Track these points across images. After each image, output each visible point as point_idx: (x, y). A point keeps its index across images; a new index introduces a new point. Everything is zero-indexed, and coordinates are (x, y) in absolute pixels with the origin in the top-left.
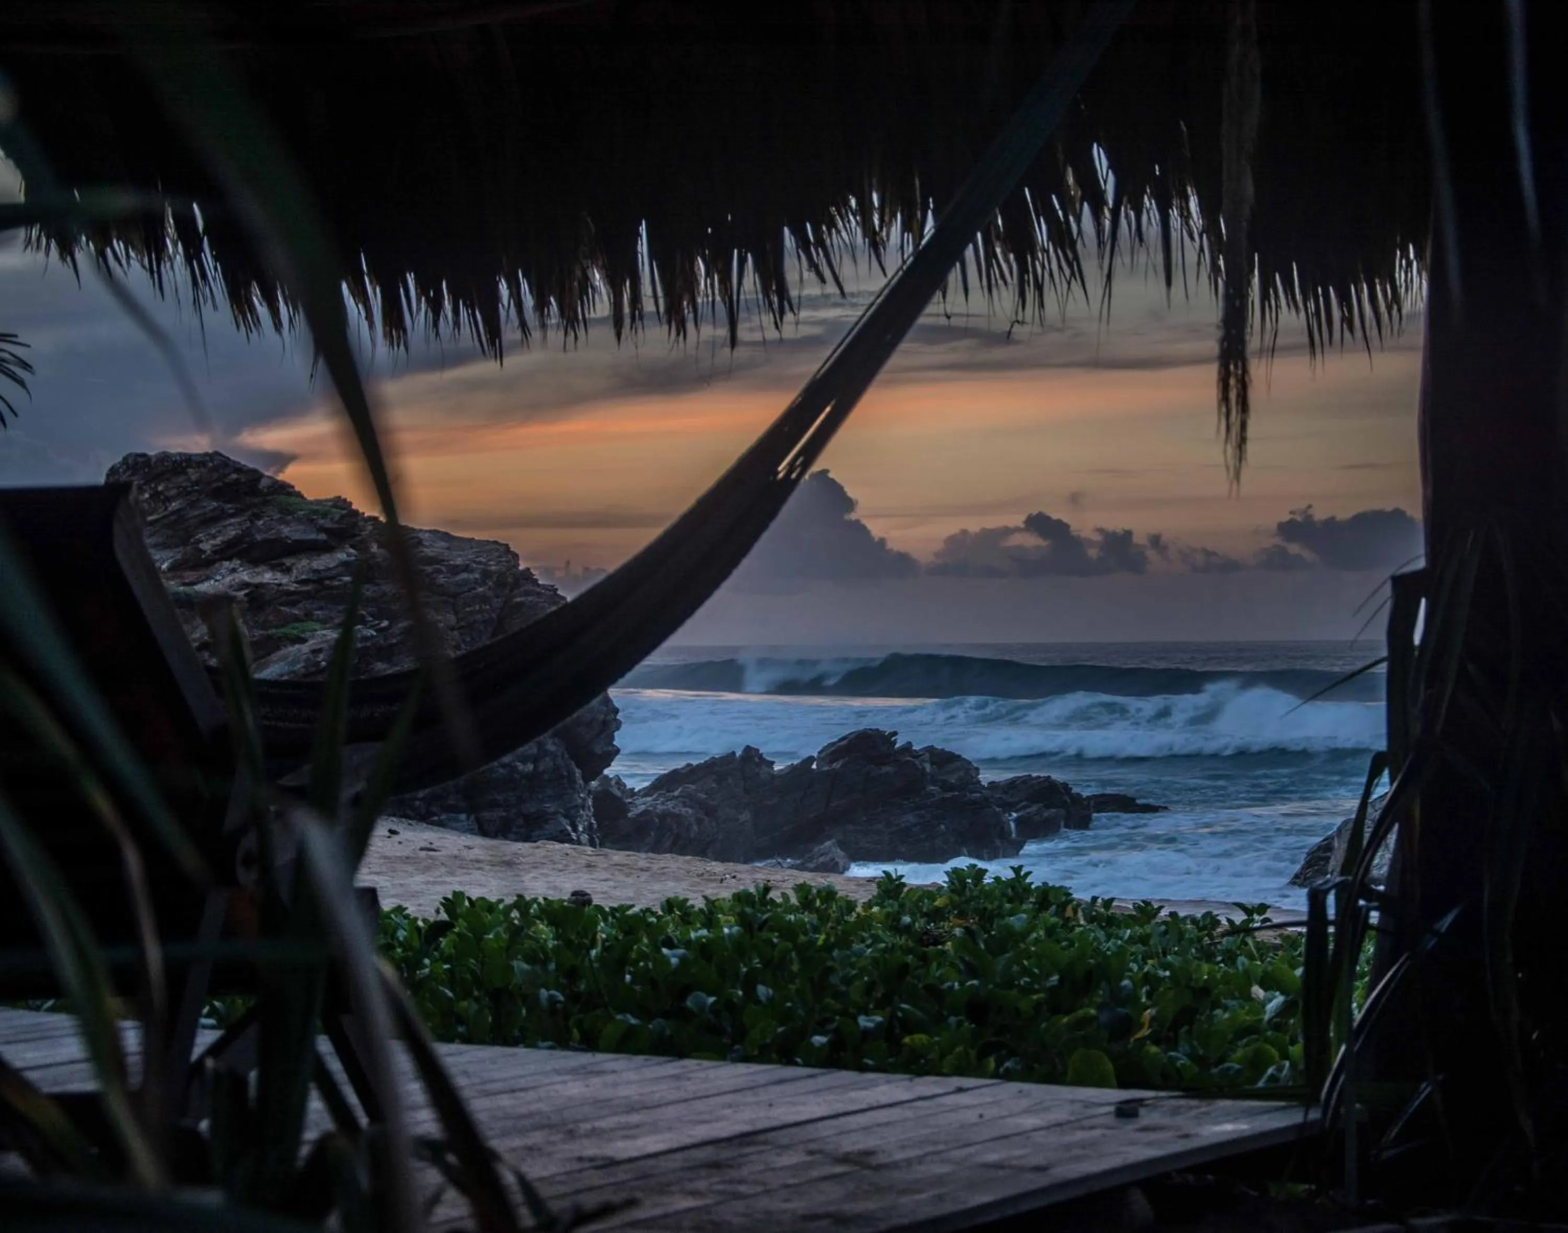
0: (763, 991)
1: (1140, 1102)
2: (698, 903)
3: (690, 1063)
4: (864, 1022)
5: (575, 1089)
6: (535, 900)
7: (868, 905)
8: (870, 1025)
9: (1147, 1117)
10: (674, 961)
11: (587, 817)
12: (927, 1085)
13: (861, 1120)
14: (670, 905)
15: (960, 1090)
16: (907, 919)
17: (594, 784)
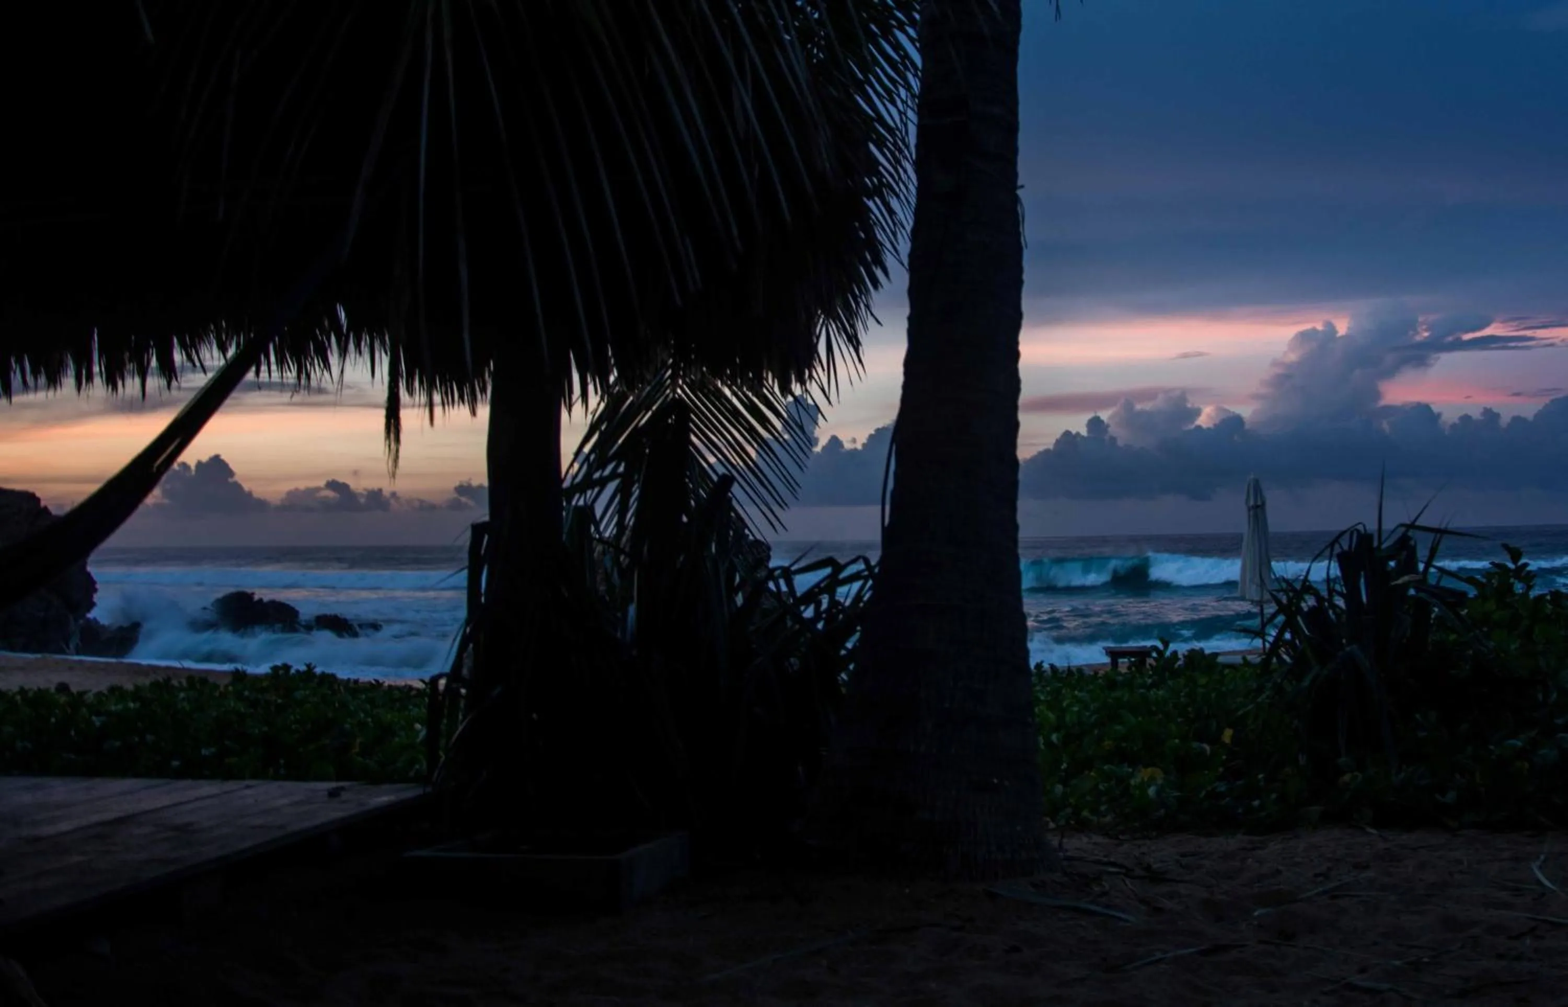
0: (150, 738)
1: (342, 788)
2: (129, 687)
3: (97, 781)
4: (204, 752)
5: (27, 798)
6: (30, 690)
7: (226, 686)
8: (207, 753)
9: (345, 796)
10: (98, 724)
11: (75, 641)
12: (230, 785)
13: (191, 806)
14: (113, 690)
15: (248, 787)
16: (246, 693)
17: (81, 622)
